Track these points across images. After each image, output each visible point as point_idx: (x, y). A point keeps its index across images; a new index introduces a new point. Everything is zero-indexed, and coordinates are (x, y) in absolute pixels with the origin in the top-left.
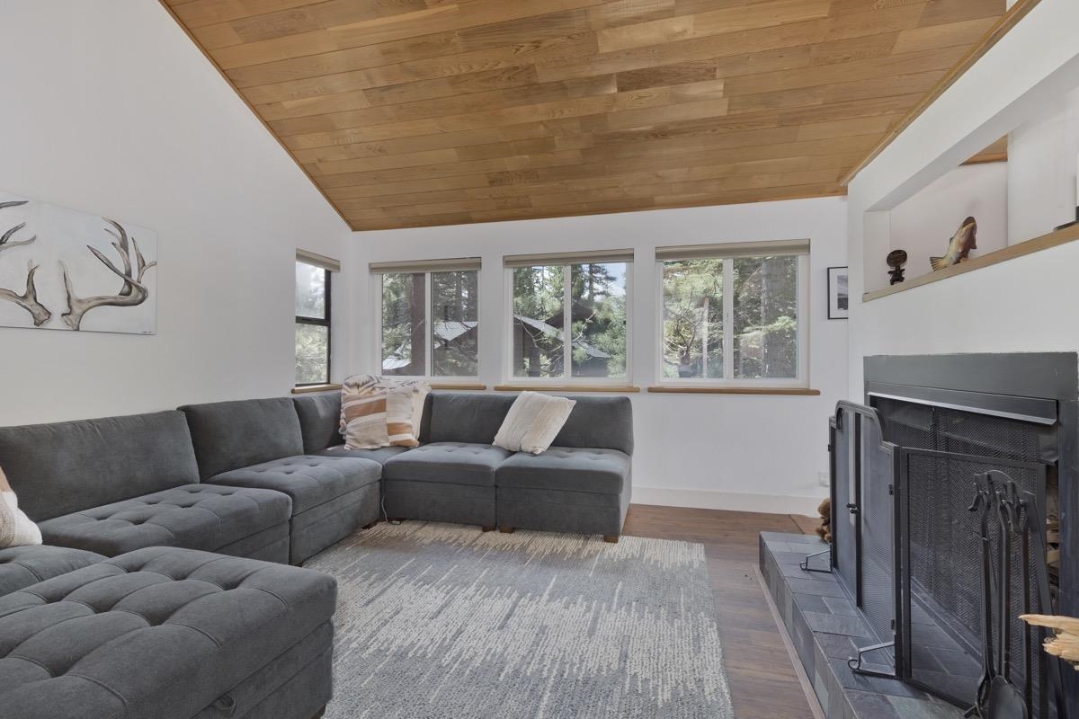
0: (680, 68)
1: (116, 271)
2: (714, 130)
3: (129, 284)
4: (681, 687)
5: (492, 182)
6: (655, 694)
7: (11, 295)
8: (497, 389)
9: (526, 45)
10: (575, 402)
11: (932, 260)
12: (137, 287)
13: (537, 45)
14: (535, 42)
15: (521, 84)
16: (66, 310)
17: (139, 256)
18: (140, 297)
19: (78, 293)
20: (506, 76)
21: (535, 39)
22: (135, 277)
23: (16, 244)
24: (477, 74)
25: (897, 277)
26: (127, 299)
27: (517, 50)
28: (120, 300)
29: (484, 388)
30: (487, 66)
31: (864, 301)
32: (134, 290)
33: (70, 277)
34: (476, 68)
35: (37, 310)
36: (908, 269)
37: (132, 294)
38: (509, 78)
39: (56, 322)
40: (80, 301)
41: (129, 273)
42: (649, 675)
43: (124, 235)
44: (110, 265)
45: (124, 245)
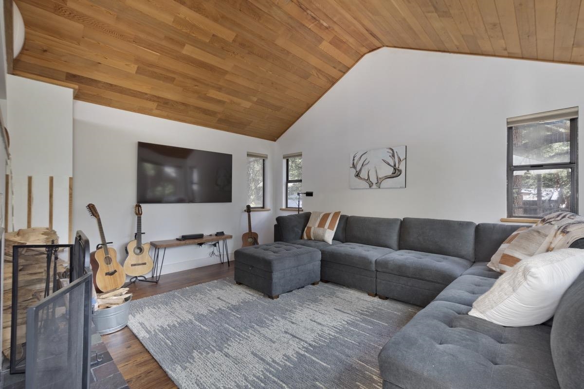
1: (390, 166)
3: (395, 169)
4: (192, 361)
6: (200, 353)
7: (364, 179)
12: (398, 170)
16: (377, 182)
17: (399, 158)
18: (399, 173)
19: (380, 176)
22: (397, 166)
23: (365, 165)
26: (395, 175)
28: (392, 176)
32: (397, 171)
33: (378, 171)
35: (370, 183)
37: (396, 173)
39: (374, 186)
40: (380, 178)
41: (395, 165)
42: (209, 356)
43: (393, 152)
44: (389, 164)
45: (393, 156)
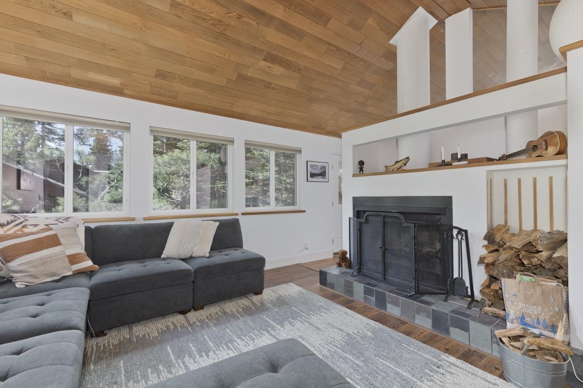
0: (291, 63)
2: (287, 94)
5: (157, 76)
8: (145, 219)
9: (234, 14)
10: (218, 223)
11: (386, 166)
13: (240, 17)
14: (240, 16)
15: (218, 31)
20: (212, 22)
21: (240, 14)
24: (195, 10)
25: (361, 169)
27: (228, 13)
29: (133, 219)
30: (203, 10)
31: (353, 177)
34: (196, 7)
36: (365, 167)
38: (213, 24)
